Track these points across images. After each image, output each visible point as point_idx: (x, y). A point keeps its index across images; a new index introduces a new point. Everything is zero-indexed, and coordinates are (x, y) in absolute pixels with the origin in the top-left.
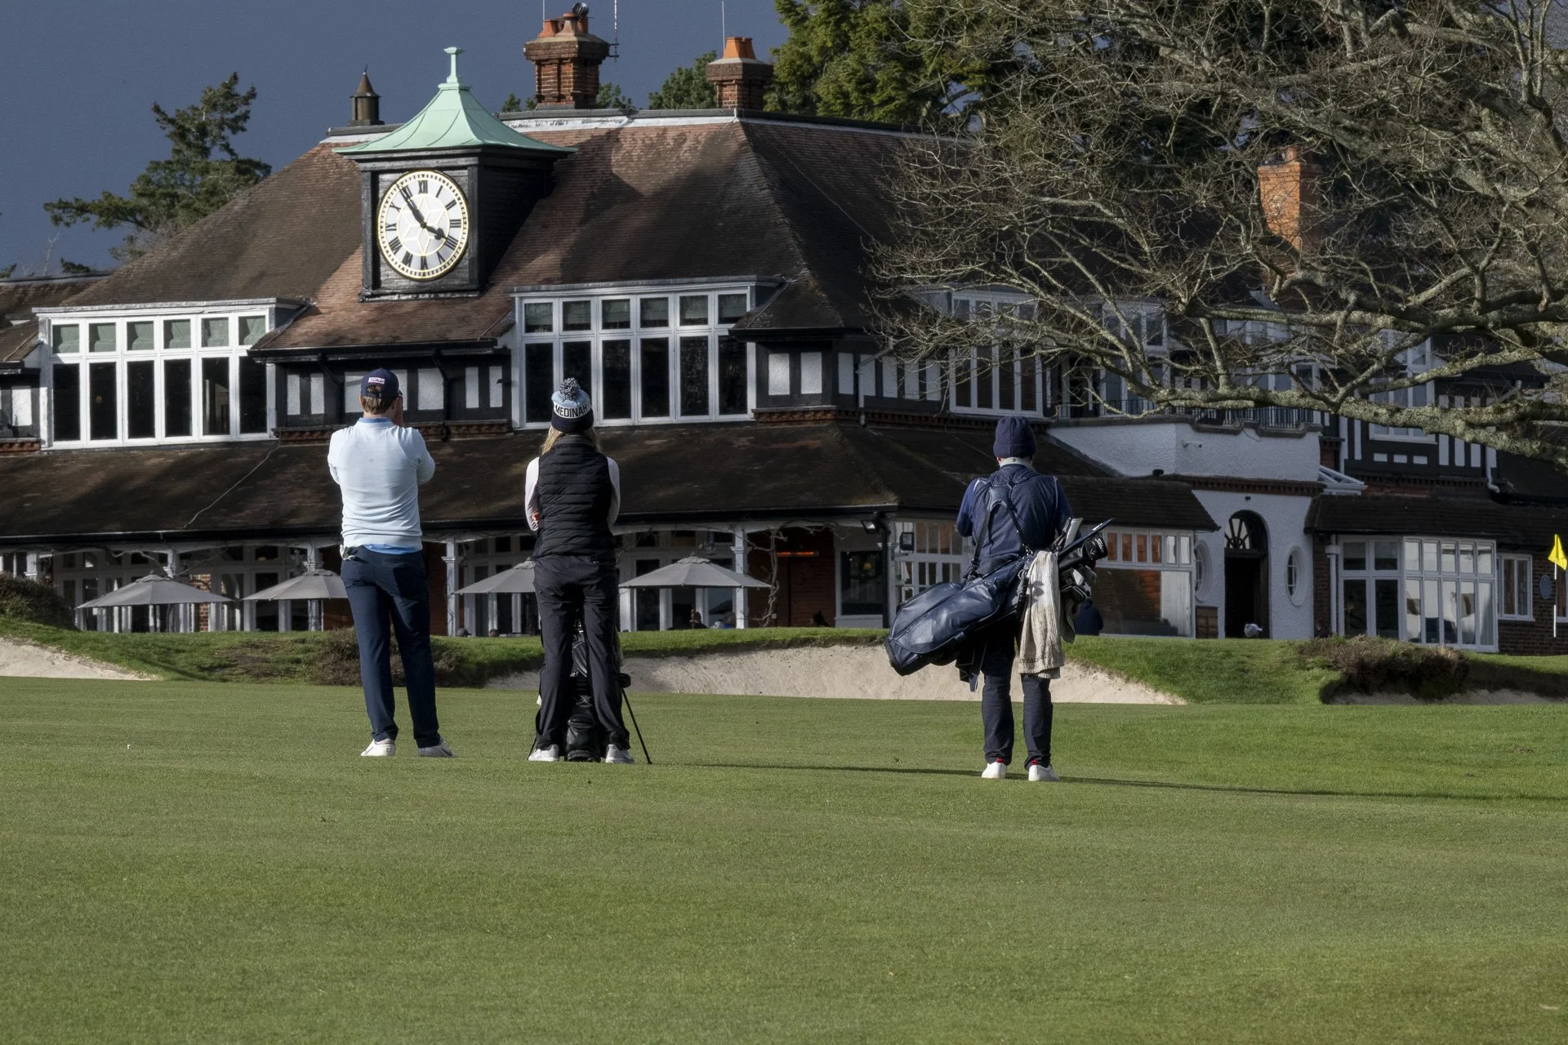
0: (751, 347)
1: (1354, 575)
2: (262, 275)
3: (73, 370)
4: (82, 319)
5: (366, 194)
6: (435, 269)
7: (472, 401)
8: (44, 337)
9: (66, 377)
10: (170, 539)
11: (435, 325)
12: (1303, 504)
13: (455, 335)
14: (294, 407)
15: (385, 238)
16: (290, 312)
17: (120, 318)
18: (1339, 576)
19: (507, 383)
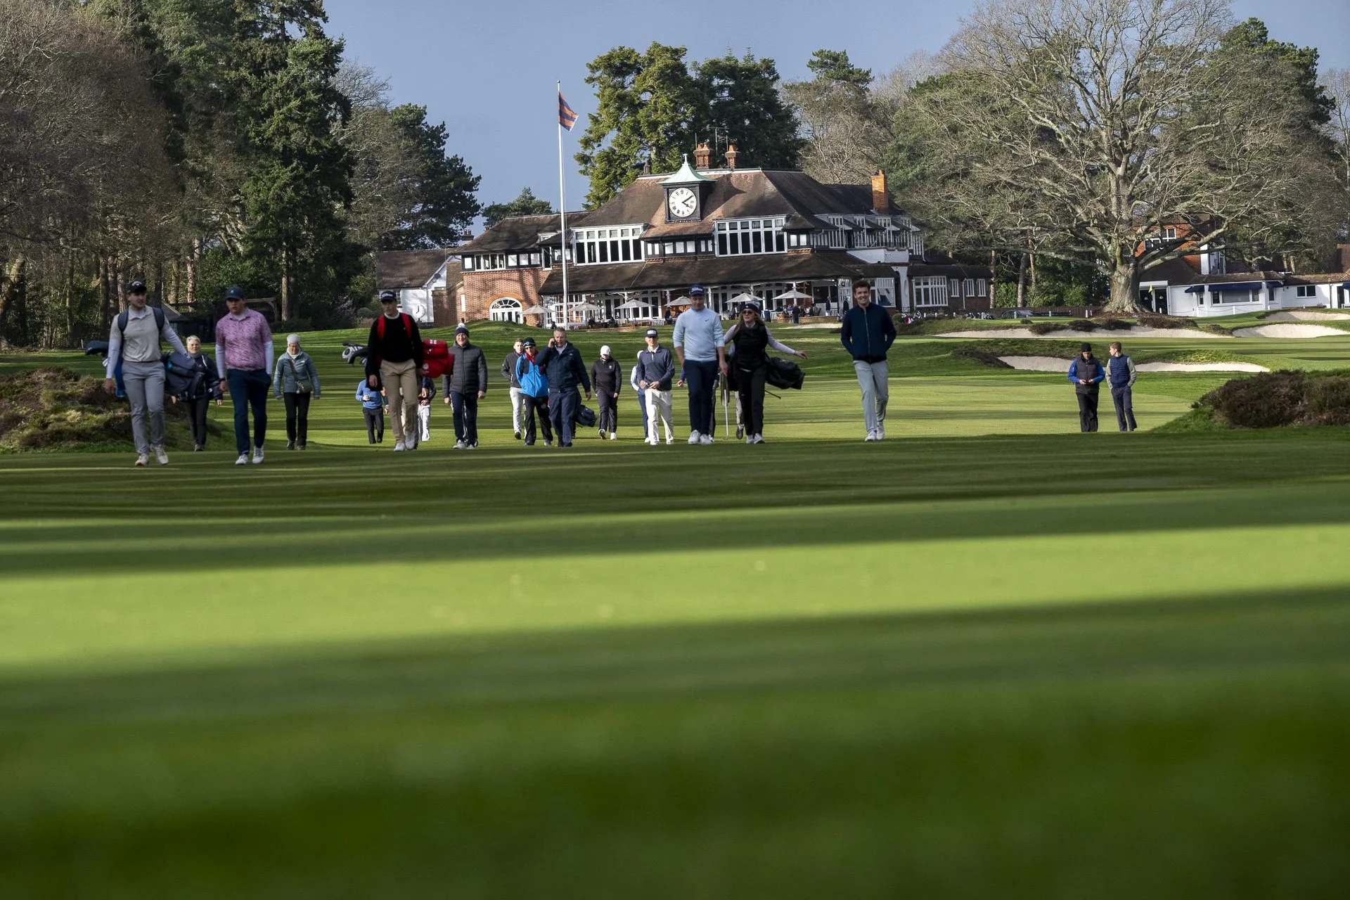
0: (785, 234)
1: (918, 287)
2: (631, 217)
3: (583, 244)
4: (585, 230)
5: (666, 194)
6: (687, 214)
7: (703, 249)
8: (574, 236)
9: (580, 246)
10: (627, 290)
11: (693, 227)
12: (906, 268)
13: (699, 232)
14: (650, 253)
15: (671, 207)
16: (647, 227)
17: (596, 230)
18: (915, 287)
19: (713, 245)
